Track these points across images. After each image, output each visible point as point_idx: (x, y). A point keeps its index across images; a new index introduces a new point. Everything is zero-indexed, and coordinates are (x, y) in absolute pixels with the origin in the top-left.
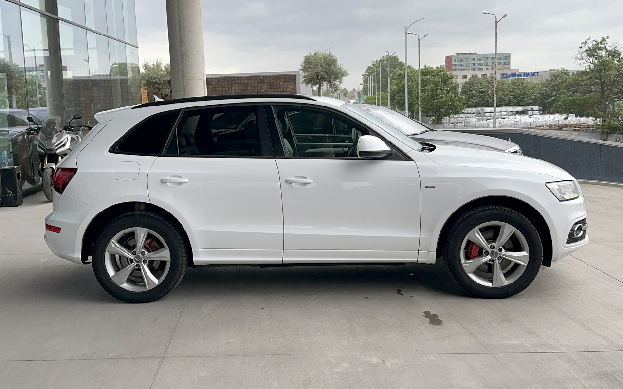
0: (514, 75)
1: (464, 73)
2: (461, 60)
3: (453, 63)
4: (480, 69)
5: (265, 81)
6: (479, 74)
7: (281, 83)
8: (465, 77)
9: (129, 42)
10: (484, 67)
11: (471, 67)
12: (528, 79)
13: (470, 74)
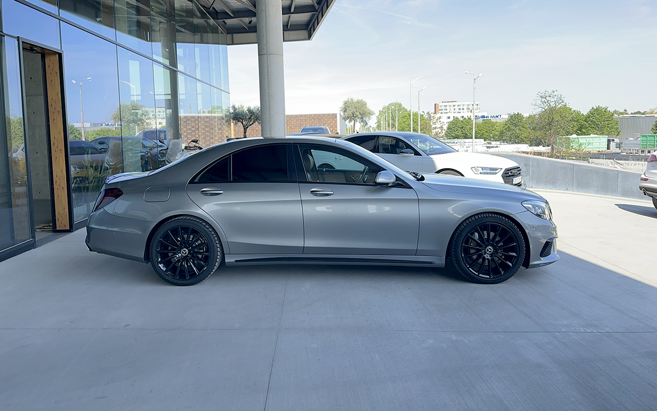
0: (483, 117)
1: (448, 115)
2: (446, 106)
3: (440, 108)
4: (460, 112)
5: (315, 118)
6: (459, 116)
7: (326, 120)
8: (449, 118)
9: (223, 89)
10: (461, 111)
11: (453, 110)
12: (493, 120)
13: (452, 115)
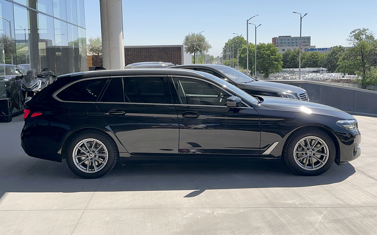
0: (312, 50)
1: (283, 48)
2: (281, 40)
3: (277, 42)
4: (293, 46)
6: (292, 49)
7: (172, 52)
9: (80, 26)
10: (295, 44)
11: (287, 44)
12: (320, 52)
13: (286, 48)
